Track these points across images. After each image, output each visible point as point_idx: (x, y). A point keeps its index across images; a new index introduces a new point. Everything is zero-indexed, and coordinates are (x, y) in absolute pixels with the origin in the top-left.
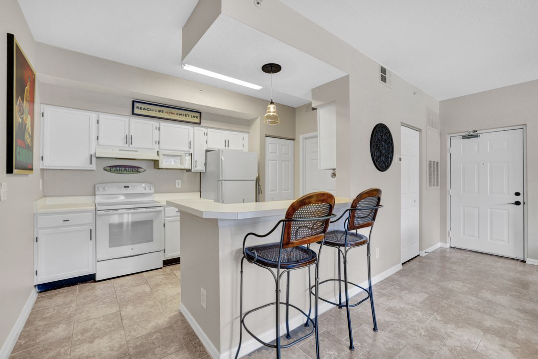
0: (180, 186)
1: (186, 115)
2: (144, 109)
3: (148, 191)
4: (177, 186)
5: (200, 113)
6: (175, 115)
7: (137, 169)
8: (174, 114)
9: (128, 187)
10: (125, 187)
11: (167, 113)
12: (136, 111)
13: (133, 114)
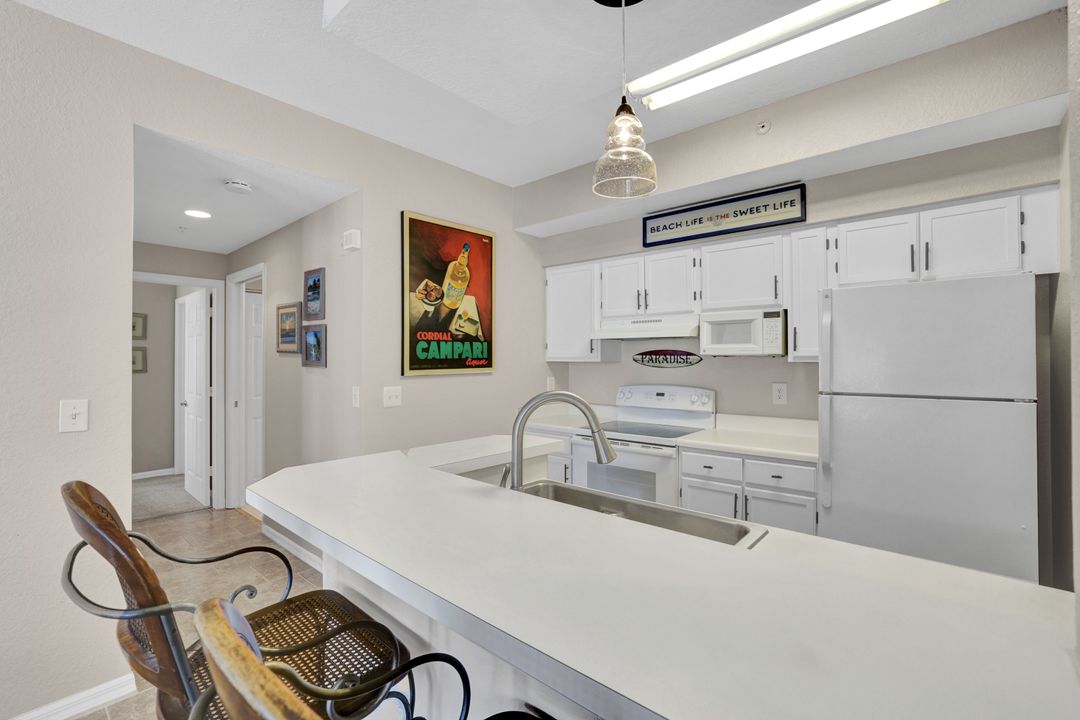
0: (784, 401)
1: (758, 209)
2: (665, 228)
3: (697, 407)
4: (776, 401)
5: (802, 187)
6: (732, 218)
7: (684, 357)
8: (727, 216)
9: (663, 395)
10: (658, 394)
11: (711, 219)
12: (651, 238)
13: (646, 245)
